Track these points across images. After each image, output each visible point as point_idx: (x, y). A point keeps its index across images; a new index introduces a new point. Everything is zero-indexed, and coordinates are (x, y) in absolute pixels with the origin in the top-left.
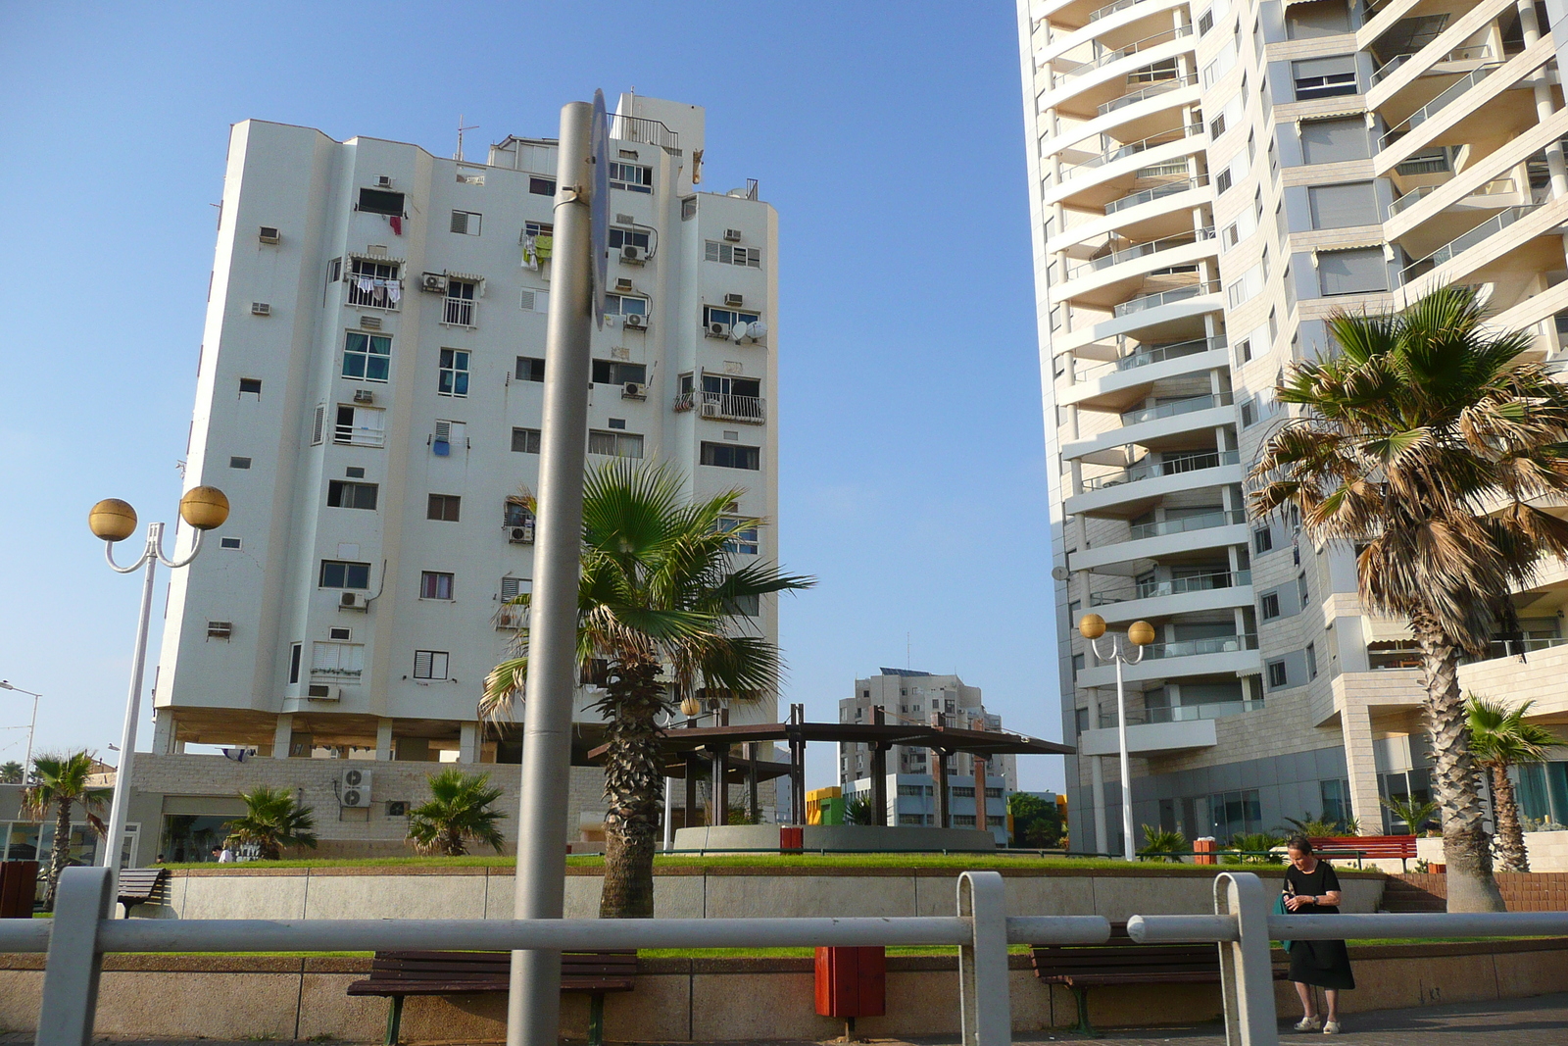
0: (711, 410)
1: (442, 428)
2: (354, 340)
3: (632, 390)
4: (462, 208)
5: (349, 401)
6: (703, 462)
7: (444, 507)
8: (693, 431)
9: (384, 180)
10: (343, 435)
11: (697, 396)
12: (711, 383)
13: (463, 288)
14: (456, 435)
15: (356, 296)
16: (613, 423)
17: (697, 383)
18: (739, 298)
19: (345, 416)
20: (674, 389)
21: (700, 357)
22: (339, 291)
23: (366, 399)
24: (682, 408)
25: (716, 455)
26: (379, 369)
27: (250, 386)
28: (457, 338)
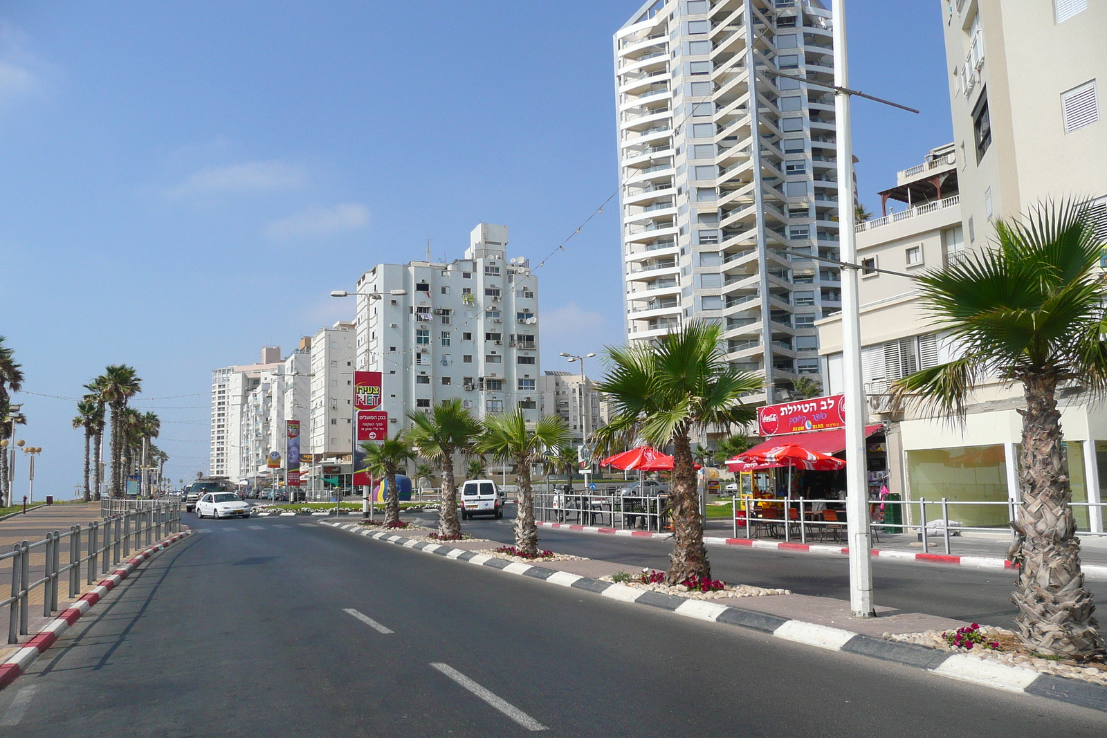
0: (520, 346)
1: (444, 357)
2: (419, 332)
3: (498, 342)
4: (444, 286)
5: (419, 352)
6: (518, 363)
7: (446, 381)
8: (515, 353)
9: (423, 280)
10: (419, 362)
11: (516, 343)
12: (520, 338)
13: (446, 312)
14: (448, 359)
15: (419, 318)
16: (492, 353)
17: (516, 338)
18: (528, 310)
19: (419, 356)
20: (509, 340)
21: (515, 329)
22: (413, 317)
23: (424, 351)
24: (512, 345)
25: (522, 360)
26: (426, 341)
27: (393, 349)
28: (446, 328)
